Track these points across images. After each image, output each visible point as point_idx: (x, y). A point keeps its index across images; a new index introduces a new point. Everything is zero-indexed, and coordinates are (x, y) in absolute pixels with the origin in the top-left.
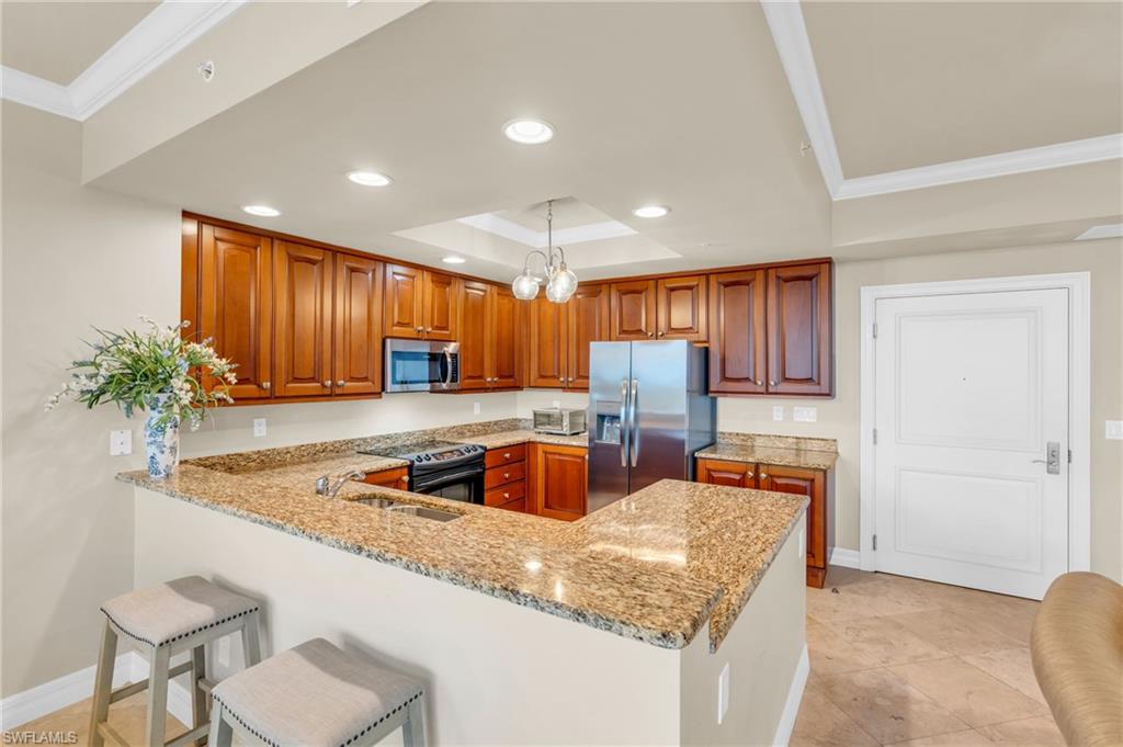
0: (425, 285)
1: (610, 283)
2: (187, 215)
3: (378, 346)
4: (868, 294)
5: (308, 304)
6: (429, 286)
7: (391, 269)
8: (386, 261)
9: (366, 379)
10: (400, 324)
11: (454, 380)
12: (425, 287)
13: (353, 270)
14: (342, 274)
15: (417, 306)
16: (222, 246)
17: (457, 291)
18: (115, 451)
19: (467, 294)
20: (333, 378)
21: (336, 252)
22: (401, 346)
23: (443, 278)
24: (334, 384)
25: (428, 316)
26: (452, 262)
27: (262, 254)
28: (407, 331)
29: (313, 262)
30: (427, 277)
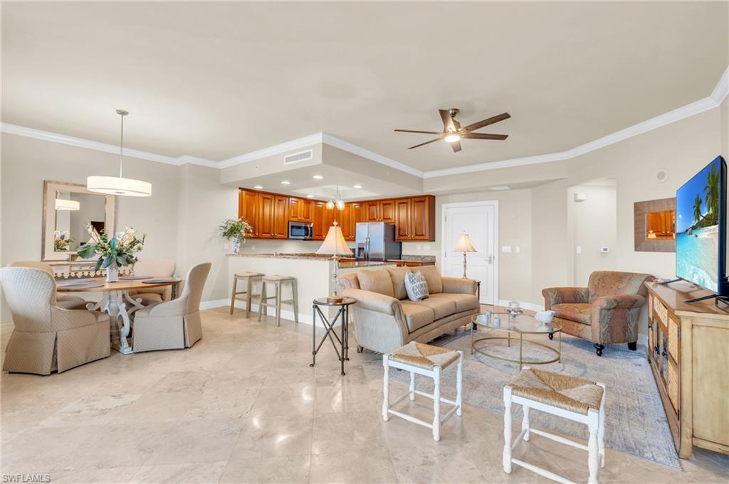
0: (301, 203)
1: (366, 202)
2: (240, 188)
3: (287, 224)
4: (443, 206)
5: (267, 210)
6: (303, 204)
7: (291, 199)
8: (289, 197)
9: (283, 234)
10: (294, 217)
11: (311, 236)
12: (301, 204)
13: (280, 200)
14: (277, 201)
15: (299, 211)
16: (247, 196)
17: (312, 206)
18: (225, 248)
19: (316, 207)
20: (274, 233)
21: (275, 195)
22: (294, 224)
23: (307, 201)
24: (274, 235)
25: (302, 214)
26: (310, 197)
27: (256, 197)
28: (296, 219)
29: (268, 199)
30: (302, 201)
